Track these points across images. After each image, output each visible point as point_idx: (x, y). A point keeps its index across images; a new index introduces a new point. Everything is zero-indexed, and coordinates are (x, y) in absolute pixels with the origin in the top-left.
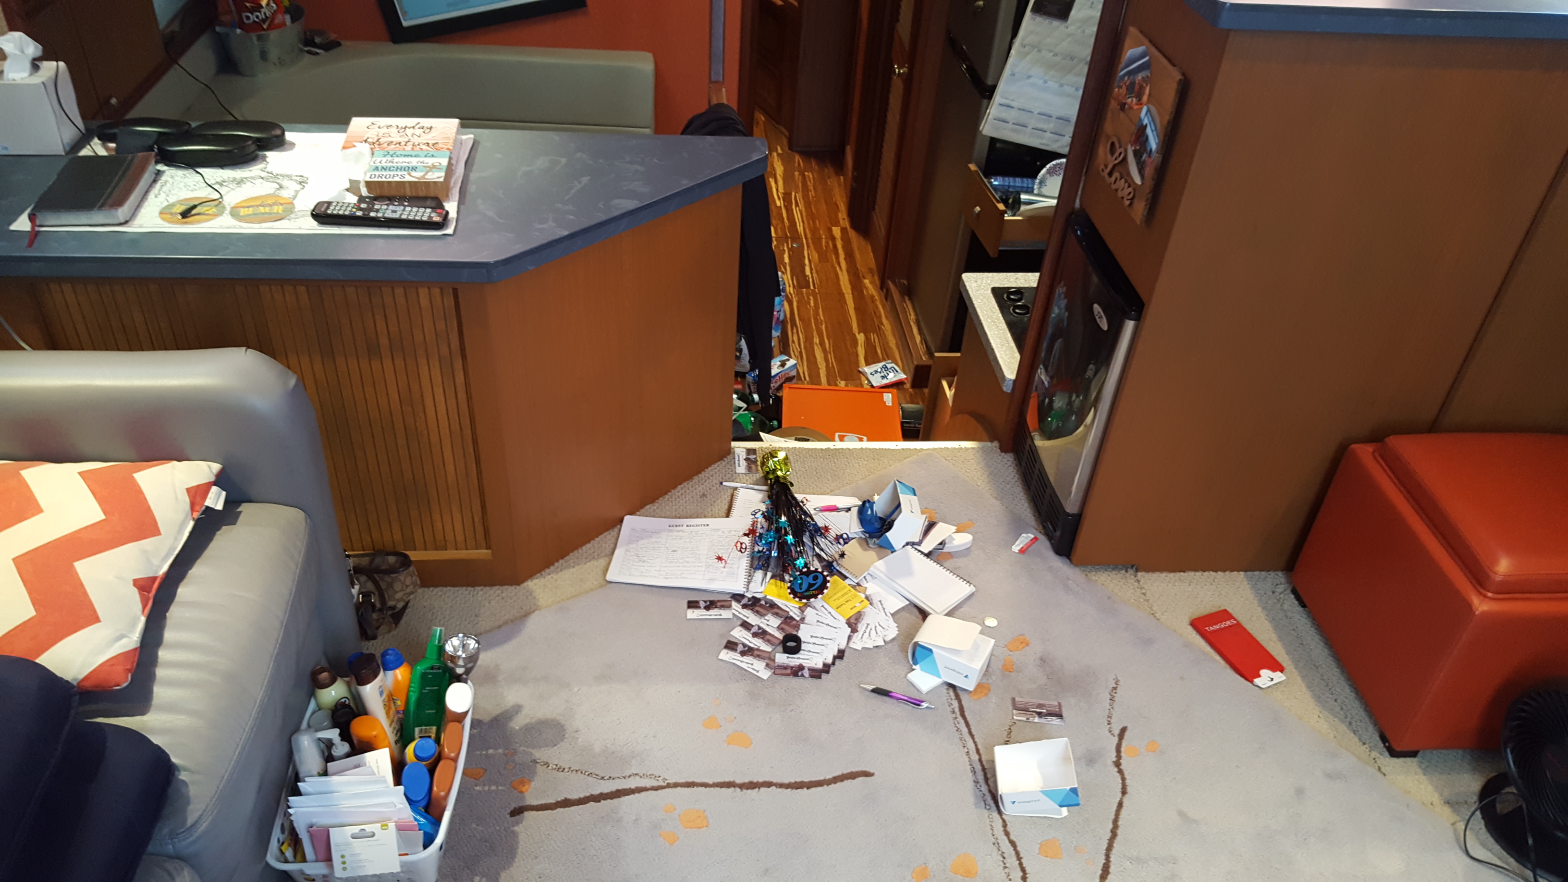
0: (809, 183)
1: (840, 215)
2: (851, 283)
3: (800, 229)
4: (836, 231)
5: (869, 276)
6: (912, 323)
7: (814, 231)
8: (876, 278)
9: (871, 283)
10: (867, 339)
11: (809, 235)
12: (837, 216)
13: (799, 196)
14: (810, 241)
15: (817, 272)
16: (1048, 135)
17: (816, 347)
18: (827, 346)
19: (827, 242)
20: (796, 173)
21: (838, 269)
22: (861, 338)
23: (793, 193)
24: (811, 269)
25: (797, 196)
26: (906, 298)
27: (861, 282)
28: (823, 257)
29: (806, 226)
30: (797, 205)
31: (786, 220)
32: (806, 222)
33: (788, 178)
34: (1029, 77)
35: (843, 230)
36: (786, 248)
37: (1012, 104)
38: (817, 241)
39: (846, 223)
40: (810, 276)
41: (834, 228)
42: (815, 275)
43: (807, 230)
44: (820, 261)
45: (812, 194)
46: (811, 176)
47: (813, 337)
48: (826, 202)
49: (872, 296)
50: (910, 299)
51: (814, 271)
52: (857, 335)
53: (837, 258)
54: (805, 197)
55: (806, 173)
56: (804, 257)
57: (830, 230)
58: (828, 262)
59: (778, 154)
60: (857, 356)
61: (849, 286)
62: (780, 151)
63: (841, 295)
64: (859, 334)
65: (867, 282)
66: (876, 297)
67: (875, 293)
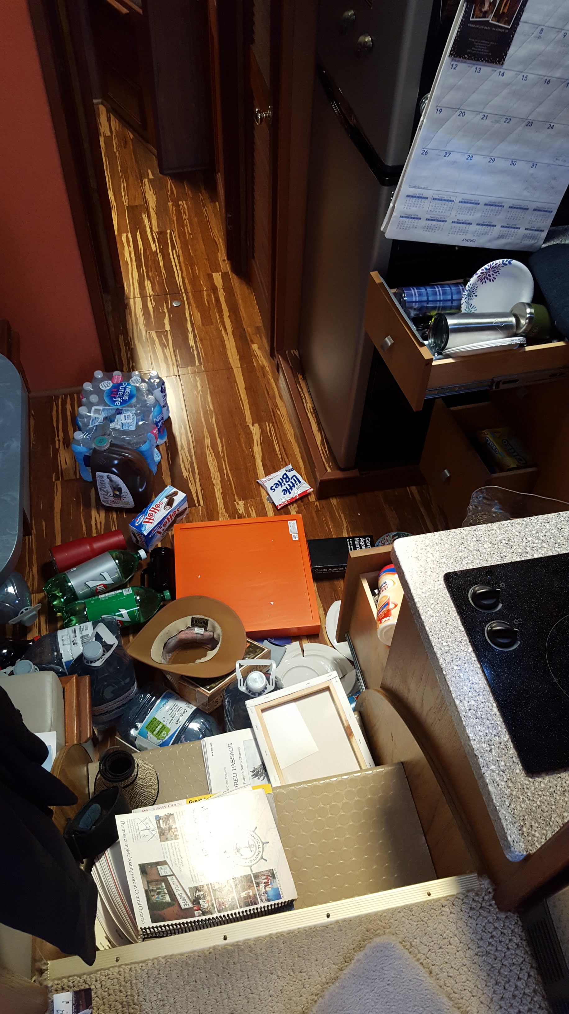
0: (184, 215)
1: (219, 255)
2: (238, 352)
3: (179, 280)
4: (217, 278)
5: (256, 338)
6: (310, 415)
7: (194, 280)
8: (265, 340)
9: (259, 348)
10: (263, 431)
11: (189, 288)
12: (216, 258)
13: (175, 234)
14: (190, 294)
15: (201, 340)
16: (473, 228)
17: (208, 453)
18: (220, 448)
19: (209, 295)
20: (170, 204)
21: (223, 332)
22: (255, 430)
23: (168, 231)
24: (195, 337)
25: (172, 234)
26: (300, 377)
27: (249, 347)
28: (207, 319)
29: (185, 276)
30: (173, 248)
31: (163, 270)
32: (184, 269)
33: (162, 211)
34: (448, 153)
35: (225, 276)
36: (165, 310)
37: (426, 193)
38: (197, 294)
39: (226, 266)
40: (194, 348)
41: (213, 274)
42: (199, 345)
43: (186, 281)
44: (203, 324)
45: (188, 229)
46: (185, 206)
47: (204, 437)
48: (203, 240)
49: (263, 368)
50: (304, 378)
51: (198, 339)
52: (251, 426)
53: (221, 316)
54: (182, 235)
55: (180, 203)
56: (187, 320)
57: (210, 277)
58: (212, 324)
59: (150, 181)
60: (254, 459)
61: (236, 356)
62: (151, 177)
63: (229, 369)
64: (253, 425)
65: (255, 347)
66: (267, 368)
67: (266, 364)
